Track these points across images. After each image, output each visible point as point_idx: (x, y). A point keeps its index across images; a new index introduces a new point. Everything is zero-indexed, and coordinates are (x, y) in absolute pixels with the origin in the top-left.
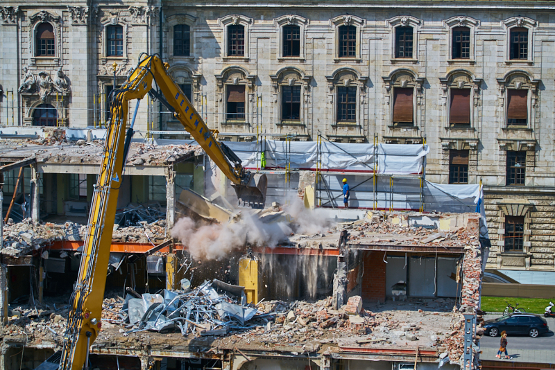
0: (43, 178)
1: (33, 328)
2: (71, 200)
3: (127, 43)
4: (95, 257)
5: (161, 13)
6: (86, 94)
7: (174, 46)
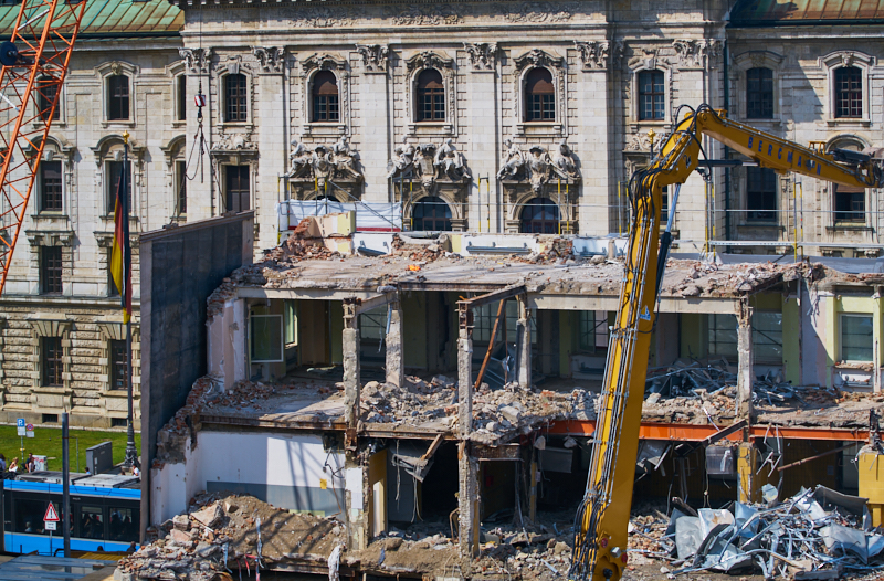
0: (538, 318)
1: (519, 563)
2: (582, 354)
3: (672, 98)
4: (615, 445)
5: (725, 50)
6: (605, 182)
7: (748, 102)
